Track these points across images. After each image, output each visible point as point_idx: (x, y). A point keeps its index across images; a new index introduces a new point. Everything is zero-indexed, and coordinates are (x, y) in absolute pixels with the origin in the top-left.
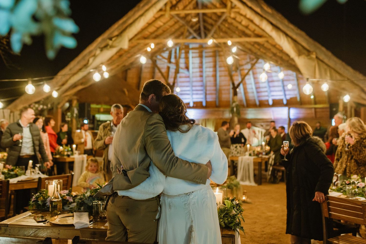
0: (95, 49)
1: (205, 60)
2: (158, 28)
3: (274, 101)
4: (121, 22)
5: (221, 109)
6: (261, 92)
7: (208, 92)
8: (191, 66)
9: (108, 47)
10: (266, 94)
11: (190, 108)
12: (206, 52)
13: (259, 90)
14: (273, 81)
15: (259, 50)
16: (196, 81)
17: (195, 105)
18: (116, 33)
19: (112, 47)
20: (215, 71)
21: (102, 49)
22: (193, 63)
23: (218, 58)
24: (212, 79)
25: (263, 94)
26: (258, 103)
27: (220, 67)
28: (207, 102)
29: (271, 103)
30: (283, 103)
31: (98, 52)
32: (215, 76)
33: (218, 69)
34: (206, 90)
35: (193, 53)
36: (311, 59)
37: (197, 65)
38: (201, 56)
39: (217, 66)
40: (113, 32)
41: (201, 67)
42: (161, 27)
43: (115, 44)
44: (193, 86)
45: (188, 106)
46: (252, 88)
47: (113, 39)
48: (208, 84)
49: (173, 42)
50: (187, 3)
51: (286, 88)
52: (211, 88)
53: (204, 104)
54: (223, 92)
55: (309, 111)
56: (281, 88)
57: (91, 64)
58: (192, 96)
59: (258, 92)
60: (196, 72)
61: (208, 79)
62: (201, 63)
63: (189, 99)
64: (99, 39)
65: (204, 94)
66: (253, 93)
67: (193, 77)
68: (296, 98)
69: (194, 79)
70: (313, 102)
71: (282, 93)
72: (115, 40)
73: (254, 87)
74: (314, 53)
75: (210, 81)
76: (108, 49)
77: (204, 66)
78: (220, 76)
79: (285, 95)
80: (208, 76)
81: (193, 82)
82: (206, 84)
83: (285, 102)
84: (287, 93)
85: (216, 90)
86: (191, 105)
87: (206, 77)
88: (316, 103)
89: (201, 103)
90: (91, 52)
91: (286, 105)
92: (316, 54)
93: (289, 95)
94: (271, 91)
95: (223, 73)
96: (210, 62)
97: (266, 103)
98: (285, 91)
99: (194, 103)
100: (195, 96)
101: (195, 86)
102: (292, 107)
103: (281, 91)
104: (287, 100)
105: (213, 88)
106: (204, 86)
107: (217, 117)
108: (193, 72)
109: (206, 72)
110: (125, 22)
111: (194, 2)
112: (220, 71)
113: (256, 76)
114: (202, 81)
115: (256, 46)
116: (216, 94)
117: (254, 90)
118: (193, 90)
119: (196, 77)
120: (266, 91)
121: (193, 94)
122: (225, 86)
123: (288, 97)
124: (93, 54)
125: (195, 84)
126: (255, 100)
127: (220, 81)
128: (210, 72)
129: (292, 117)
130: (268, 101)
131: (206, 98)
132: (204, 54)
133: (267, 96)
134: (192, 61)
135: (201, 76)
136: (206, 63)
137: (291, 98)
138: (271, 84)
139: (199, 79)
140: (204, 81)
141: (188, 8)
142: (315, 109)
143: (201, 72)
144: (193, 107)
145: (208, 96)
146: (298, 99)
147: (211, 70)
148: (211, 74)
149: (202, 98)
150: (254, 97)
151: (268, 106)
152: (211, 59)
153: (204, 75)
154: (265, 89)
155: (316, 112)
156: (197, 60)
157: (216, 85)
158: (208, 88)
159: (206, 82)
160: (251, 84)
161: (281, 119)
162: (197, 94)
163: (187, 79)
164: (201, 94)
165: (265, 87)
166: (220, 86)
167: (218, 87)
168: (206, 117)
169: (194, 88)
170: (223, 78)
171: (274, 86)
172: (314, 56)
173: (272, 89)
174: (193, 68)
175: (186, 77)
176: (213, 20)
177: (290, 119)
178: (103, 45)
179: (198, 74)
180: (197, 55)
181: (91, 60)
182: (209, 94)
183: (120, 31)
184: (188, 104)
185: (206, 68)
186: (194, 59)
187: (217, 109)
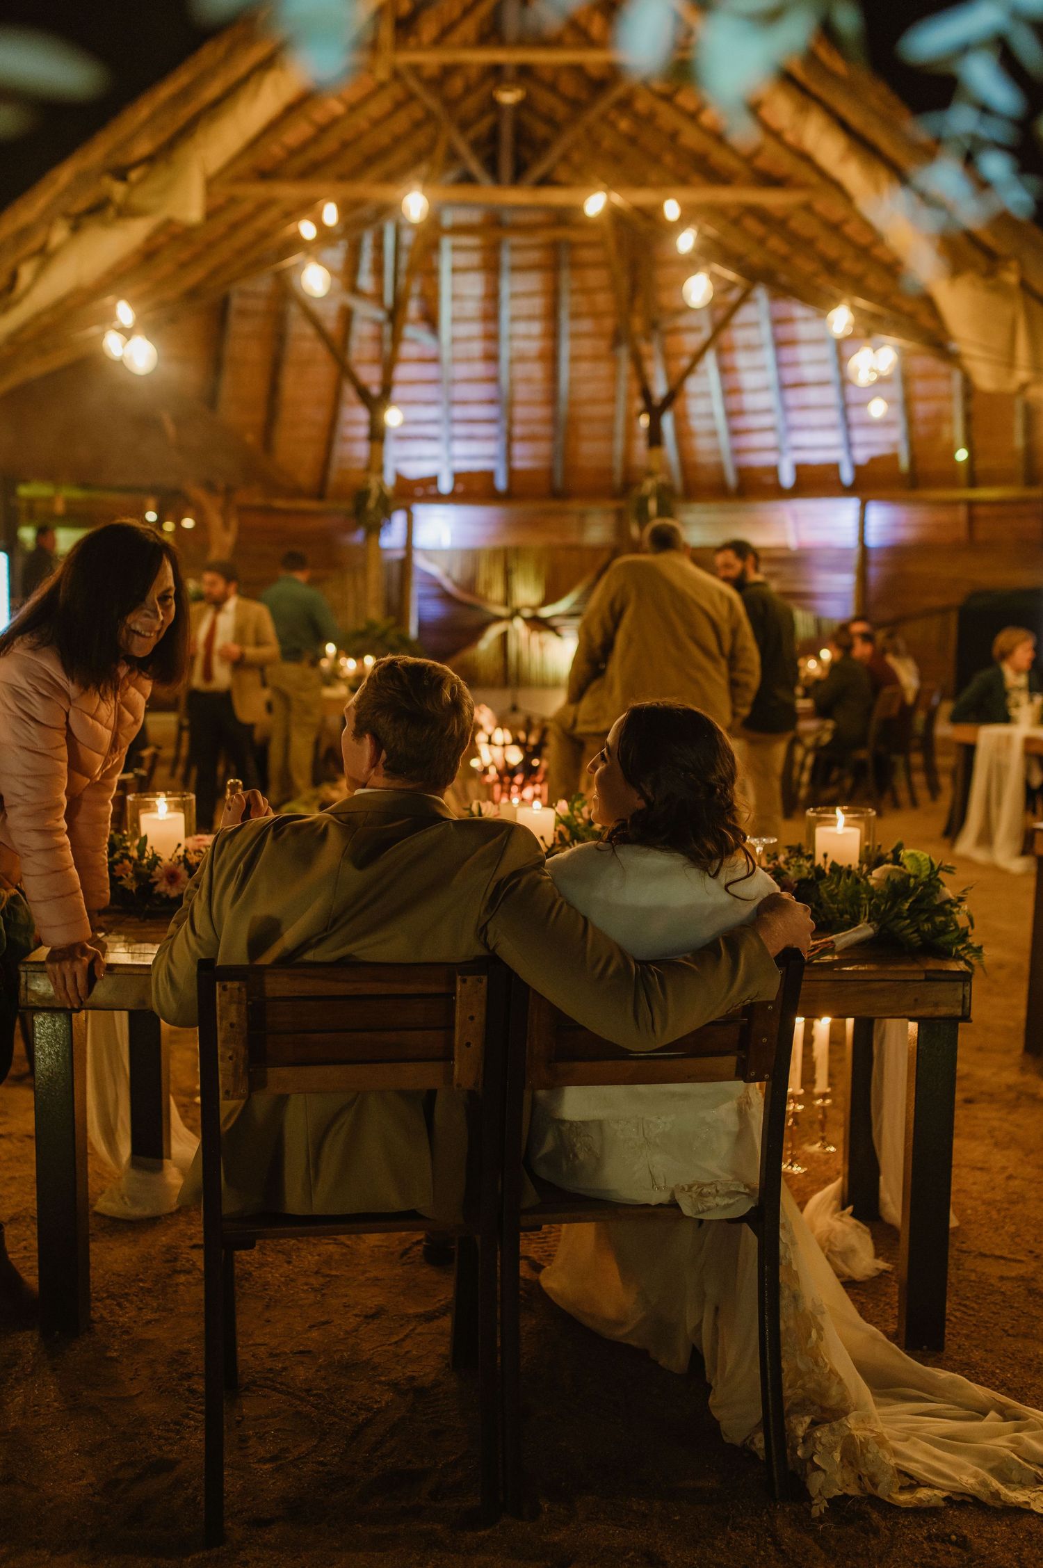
0: (47, 220)
1: (507, 286)
2: (323, 130)
3: (800, 469)
4: (165, 91)
5: (575, 506)
6: (748, 431)
7: (518, 430)
8: (446, 310)
9: (111, 212)
10: (769, 439)
11: (438, 498)
12: (514, 249)
13: (742, 423)
14: (800, 385)
15: (761, 242)
16: (469, 381)
17: (460, 488)
18: (143, 147)
19: (127, 212)
20: (553, 334)
21: (77, 224)
22: (455, 297)
23: (565, 275)
24: (536, 371)
25: (756, 440)
26: (731, 478)
27: (575, 316)
28: (512, 473)
29: (787, 478)
30: (839, 481)
31: (59, 234)
32: (551, 358)
33: (566, 326)
34: (511, 422)
35: (455, 249)
36: (999, 289)
37: (473, 307)
38: (492, 268)
39: (564, 314)
40: (131, 139)
41: (491, 315)
42: (335, 121)
43: (140, 198)
44: (454, 403)
45: (432, 490)
46: (710, 415)
47: (134, 175)
48: (522, 392)
49: (426, 197)
50: (457, 12)
51: (854, 414)
52: (530, 413)
53: (501, 483)
54: (585, 429)
55: (944, 517)
56: (834, 416)
57: (28, 291)
58: (448, 448)
59: (735, 433)
60: (469, 339)
61: (521, 370)
62: (493, 296)
63: (434, 458)
64: (64, 175)
65: (503, 440)
66: (714, 434)
67: (455, 360)
68: (894, 458)
69: (462, 371)
70: (963, 475)
71: (835, 437)
72: (142, 180)
73: (718, 409)
74: (1014, 265)
75: (528, 380)
76: (106, 224)
77: (506, 312)
78: (575, 359)
79: (850, 445)
80: (520, 359)
81: (454, 382)
82: (512, 392)
83: (847, 476)
84: (859, 435)
85: (553, 420)
86: (445, 485)
87: (512, 361)
88: (973, 482)
89: (489, 475)
90: (24, 233)
91: (849, 491)
92: (1022, 268)
93: (868, 444)
94: (791, 429)
95: (587, 346)
96: (529, 295)
97: (769, 480)
98: (848, 426)
99: (458, 477)
100: (460, 448)
101: (464, 403)
102: (879, 498)
103: (832, 427)
104: (858, 469)
105: (540, 412)
106: (504, 403)
107: (556, 540)
108: (454, 340)
109: (512, 337)
110: (184, 95)
111: (483, 10)
112: (575, 336)
113: (727, 360)
114: (494, 380)
115: (751, 224)
116: (552, 438)
117: (721, 423)
118: (454, 421)
119: (468, 360)
120: (772, 429)
121: (453, 438)
122: (593, 401)
123: (862, 455)
124: (35, 244)
125: (462, 391)
126: (720, 468)
127: (572, 382)
128: (528, 337)
129: (873, 540)
130: (774, 470)
131: (509, 457)
132: (507, 258)
133: (776, 449)
134: (453, 285)
135: (492, 358)
136: (514, 296)
137: (874, 461)
138: (793, 397)
139: (479, 369)
140: (504, 379)
141: (456, 37)
142: (971, 504)
143: (492, 337)
144: (454, 498)
145: (519, 449)
146: (904, 463)
147: (536, 328)
148: (533, 347)
149: (492, 457)
150: (717, 451)
151: (778, 492)
152: (533, 282)
153: (505, 352)
154: (766, 420)
155: (971, 519)
156: (474, 285)
157: (552, 398)
158: (520, 412)
159: (512, 382)
160: (706, 395)
161: (829, 548)
162: (470, 438)
163: (430, 371)
164: (488, 438)
165: (768, 411)
166: (573, 403)
167: (563, 408)
168: (509, 540)
169: (458, 412)
170: (585, 367)
171: (804, 408)
172: (1011, 278)
173: (797, 418)
174: (455, 320)
175: (422, 360)
176: (564, 99)
177: (864, 549)
178: (81, 204)
179: (477, 348)
180: (474, 259)
181: (26, 273)
182: (524, 439)
183: (163, 137)
184: (434, 480)
185: (514, 319)
186: (461, 278)
187: (554, 505)
